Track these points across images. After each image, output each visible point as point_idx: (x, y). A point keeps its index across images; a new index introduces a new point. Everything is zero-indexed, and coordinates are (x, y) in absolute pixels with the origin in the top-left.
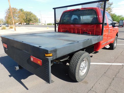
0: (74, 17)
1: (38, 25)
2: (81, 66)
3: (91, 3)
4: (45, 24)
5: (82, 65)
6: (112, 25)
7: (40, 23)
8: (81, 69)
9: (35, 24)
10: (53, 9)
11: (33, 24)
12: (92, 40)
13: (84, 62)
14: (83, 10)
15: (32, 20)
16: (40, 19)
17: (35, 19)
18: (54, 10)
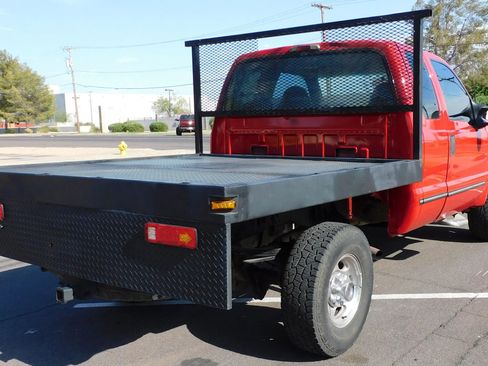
0: (286, 82)
1: (50, 133)
2: (333, 285)
3: (363, 25)
4: (96, 130)
5: (337, 281)
6: (468, 119)
7: (65, 120)
8: (333, 297)
9: (34, 130)
10: (188, 44)
11: (19, 131)
12: (371, 171)
13: (345, 269)
14: (328, 53)
15: (11, 105)
16: (63, 96)
17: (31, 98)
18: (190, 48)
